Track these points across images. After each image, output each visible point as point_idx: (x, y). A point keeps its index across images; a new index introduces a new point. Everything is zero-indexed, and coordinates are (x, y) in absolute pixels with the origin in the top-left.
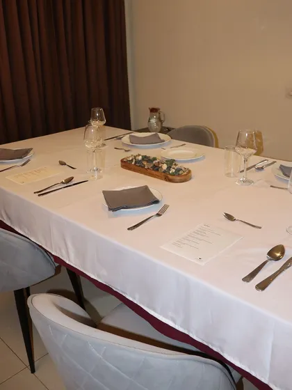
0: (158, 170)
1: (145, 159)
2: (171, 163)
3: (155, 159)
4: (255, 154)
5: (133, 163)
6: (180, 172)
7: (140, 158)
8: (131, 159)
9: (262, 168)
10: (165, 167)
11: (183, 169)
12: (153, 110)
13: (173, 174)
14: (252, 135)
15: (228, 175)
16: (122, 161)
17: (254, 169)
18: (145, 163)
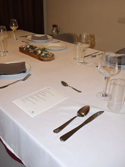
0: (36, 54)
1: (31, 47)
2: (44, 50)
3: (36, 47)
4: (89, 47)
5: (25, 49)
6: (47, 56)
7: (28, 46)
8: (24, 47)
9: (95, 56)
10: (40, 52)
11: (50, 54)
12: (54, 26)
13: (43, 56)
14: (88, 36)
15: (75, 59)
16: (20, 48)
17: (90, 56)
18: (30, 49)
